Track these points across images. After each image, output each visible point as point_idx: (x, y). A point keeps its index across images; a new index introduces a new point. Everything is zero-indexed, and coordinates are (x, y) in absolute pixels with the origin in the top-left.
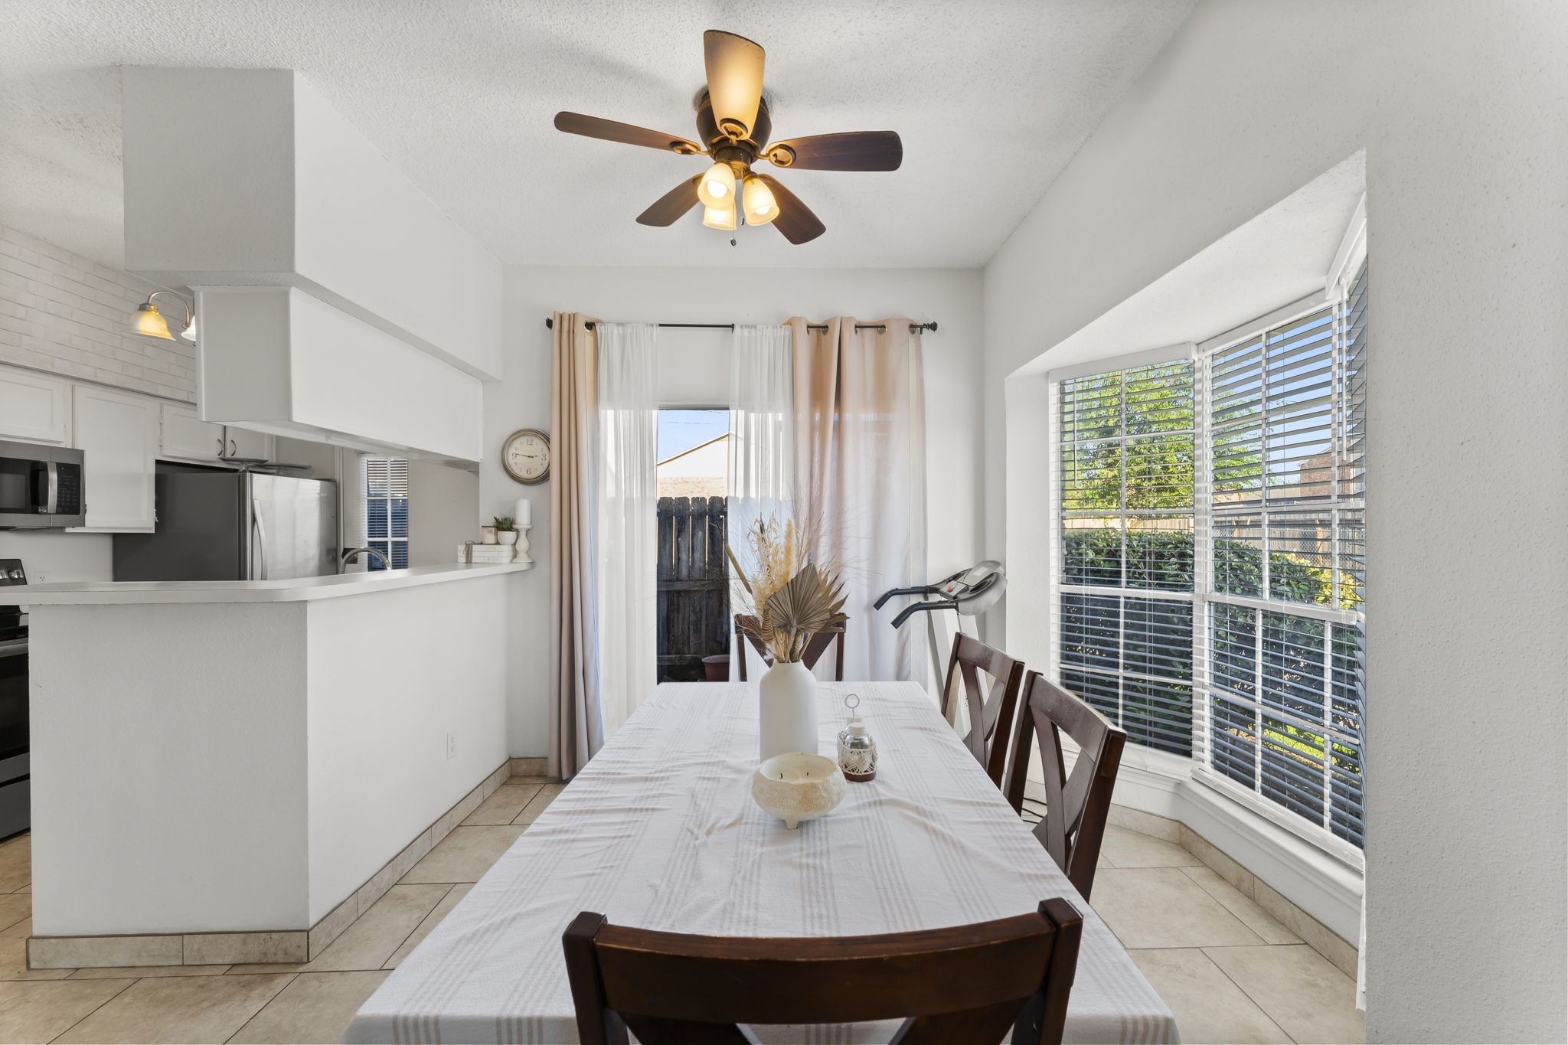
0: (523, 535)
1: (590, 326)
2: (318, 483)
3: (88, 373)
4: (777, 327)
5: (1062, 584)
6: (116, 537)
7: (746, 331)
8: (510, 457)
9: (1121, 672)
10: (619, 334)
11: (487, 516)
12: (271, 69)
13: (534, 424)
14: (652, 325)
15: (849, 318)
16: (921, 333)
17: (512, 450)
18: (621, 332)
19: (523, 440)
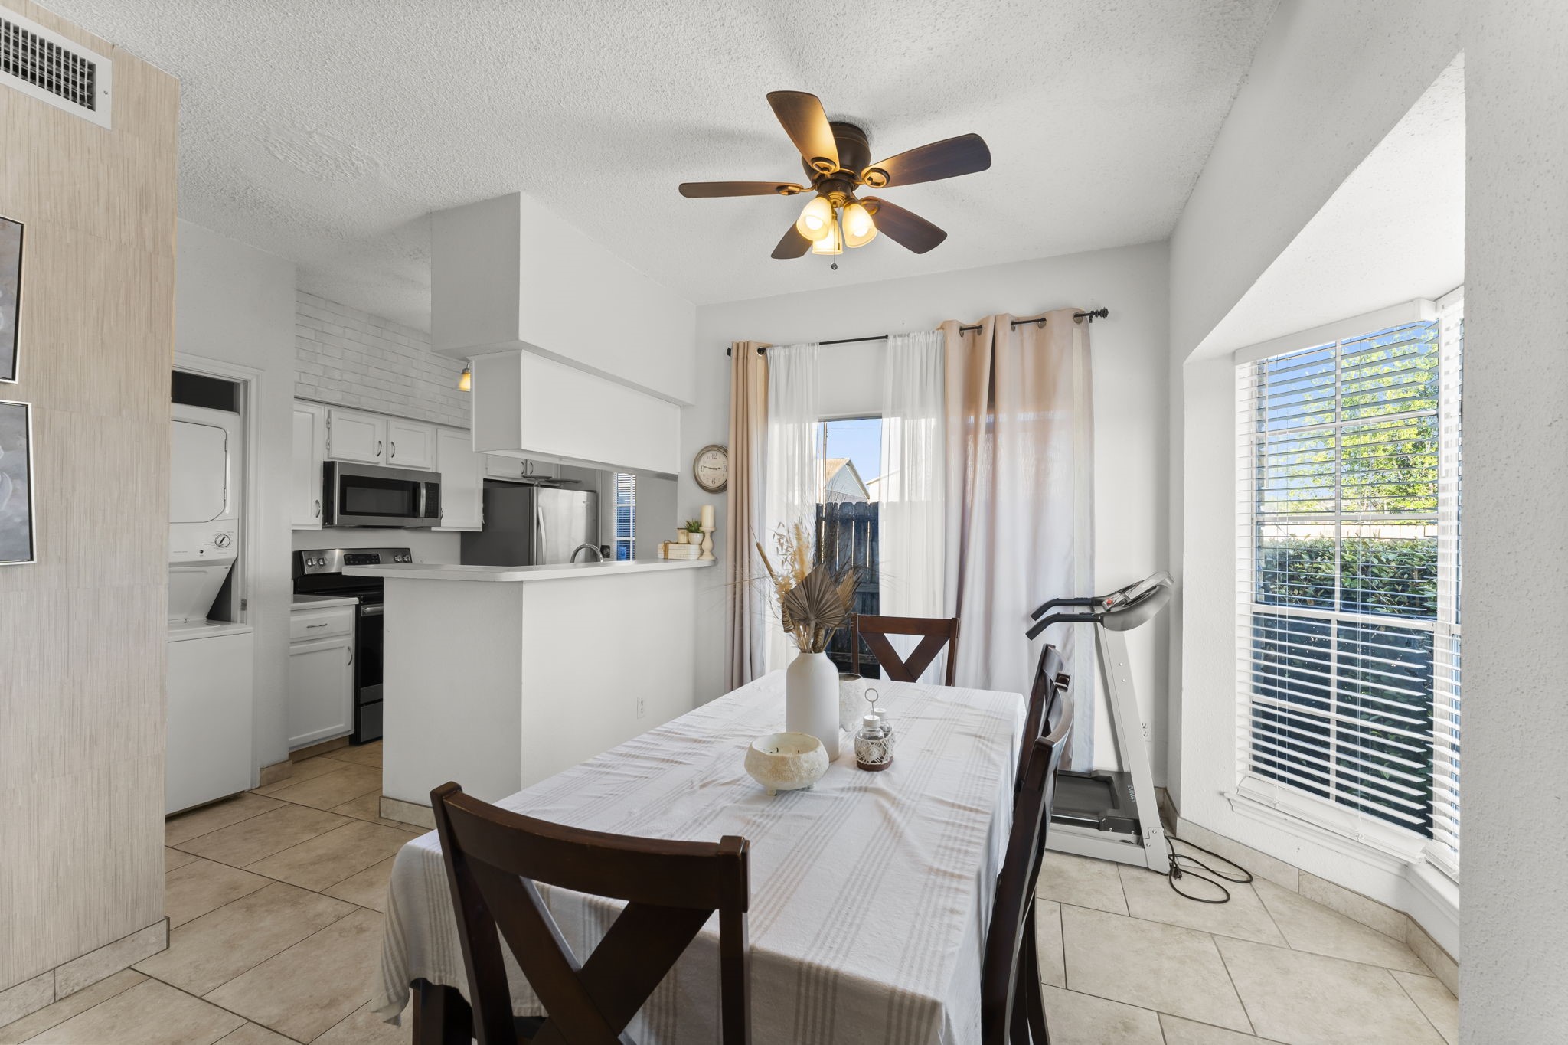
0: (708, 536)
1: (762, 351)
2: (585, 494)
3: (443, 419)
4: (929, 333)
5: (1257, 602)
6: (463, 534)
7: (899, 340)
8: (700, 470)
9: (1332, 715)
10: (785, 356)
11: (682, 520)
12: (508, 195)
13: (718, 441)
14: (813, 344)
15: (1004, 316)
16: (1091, 321)
17: (701, 464)
18: (787, 353)
19: (709, 454)
